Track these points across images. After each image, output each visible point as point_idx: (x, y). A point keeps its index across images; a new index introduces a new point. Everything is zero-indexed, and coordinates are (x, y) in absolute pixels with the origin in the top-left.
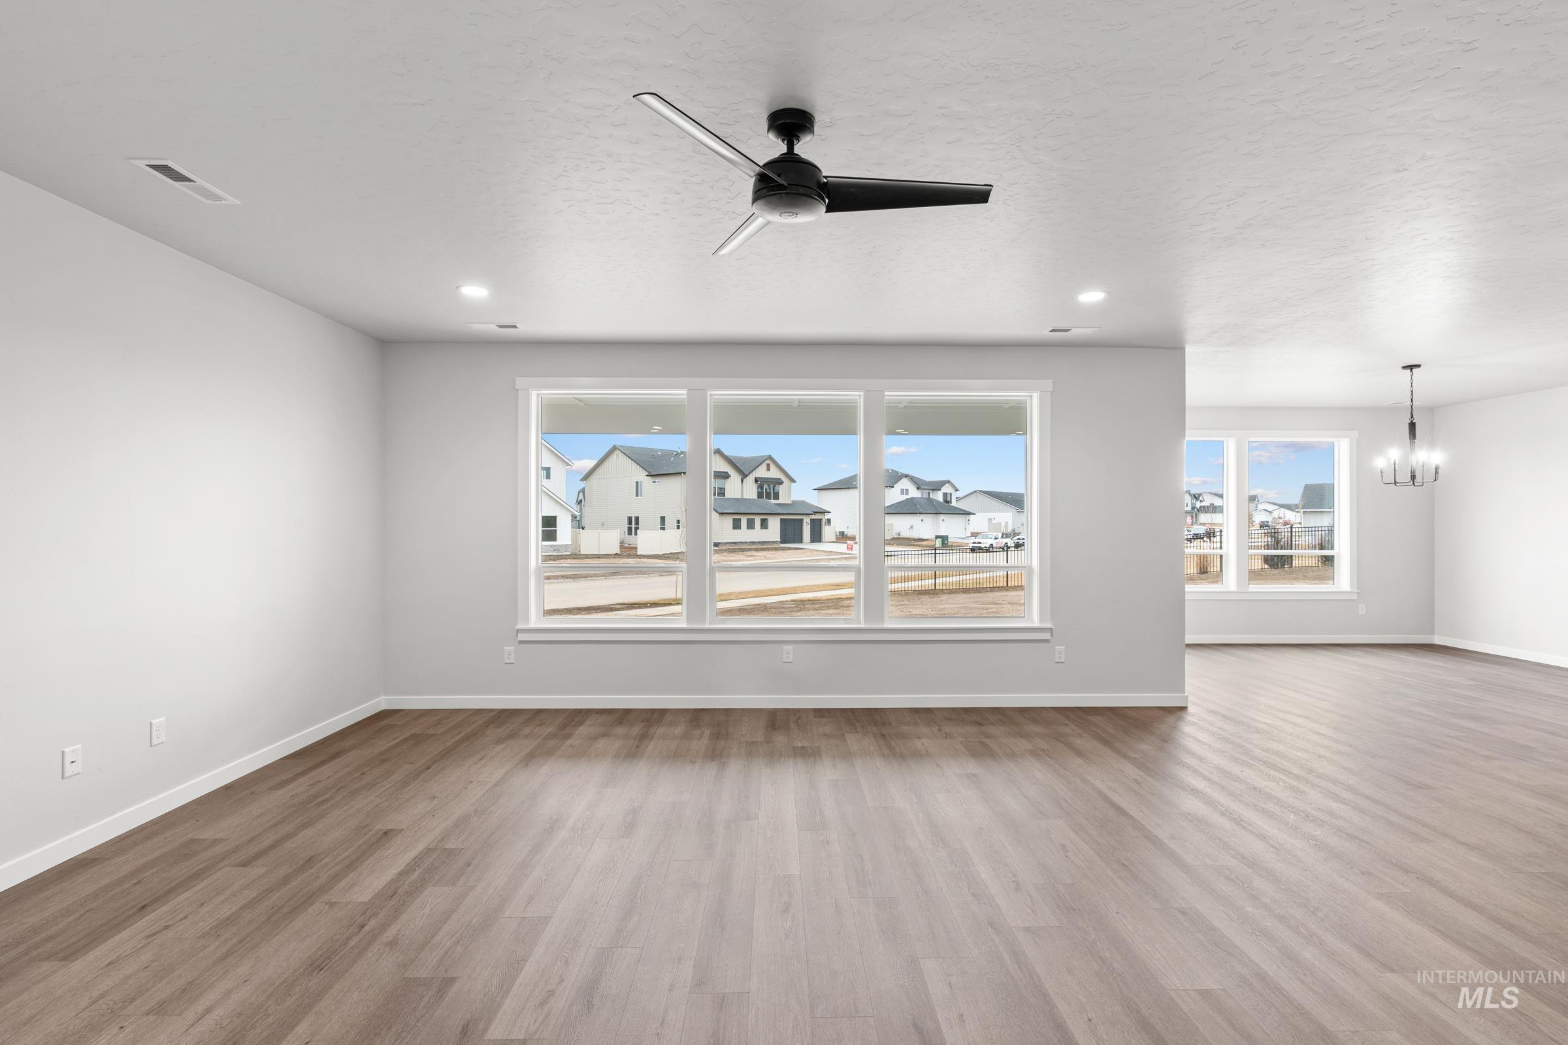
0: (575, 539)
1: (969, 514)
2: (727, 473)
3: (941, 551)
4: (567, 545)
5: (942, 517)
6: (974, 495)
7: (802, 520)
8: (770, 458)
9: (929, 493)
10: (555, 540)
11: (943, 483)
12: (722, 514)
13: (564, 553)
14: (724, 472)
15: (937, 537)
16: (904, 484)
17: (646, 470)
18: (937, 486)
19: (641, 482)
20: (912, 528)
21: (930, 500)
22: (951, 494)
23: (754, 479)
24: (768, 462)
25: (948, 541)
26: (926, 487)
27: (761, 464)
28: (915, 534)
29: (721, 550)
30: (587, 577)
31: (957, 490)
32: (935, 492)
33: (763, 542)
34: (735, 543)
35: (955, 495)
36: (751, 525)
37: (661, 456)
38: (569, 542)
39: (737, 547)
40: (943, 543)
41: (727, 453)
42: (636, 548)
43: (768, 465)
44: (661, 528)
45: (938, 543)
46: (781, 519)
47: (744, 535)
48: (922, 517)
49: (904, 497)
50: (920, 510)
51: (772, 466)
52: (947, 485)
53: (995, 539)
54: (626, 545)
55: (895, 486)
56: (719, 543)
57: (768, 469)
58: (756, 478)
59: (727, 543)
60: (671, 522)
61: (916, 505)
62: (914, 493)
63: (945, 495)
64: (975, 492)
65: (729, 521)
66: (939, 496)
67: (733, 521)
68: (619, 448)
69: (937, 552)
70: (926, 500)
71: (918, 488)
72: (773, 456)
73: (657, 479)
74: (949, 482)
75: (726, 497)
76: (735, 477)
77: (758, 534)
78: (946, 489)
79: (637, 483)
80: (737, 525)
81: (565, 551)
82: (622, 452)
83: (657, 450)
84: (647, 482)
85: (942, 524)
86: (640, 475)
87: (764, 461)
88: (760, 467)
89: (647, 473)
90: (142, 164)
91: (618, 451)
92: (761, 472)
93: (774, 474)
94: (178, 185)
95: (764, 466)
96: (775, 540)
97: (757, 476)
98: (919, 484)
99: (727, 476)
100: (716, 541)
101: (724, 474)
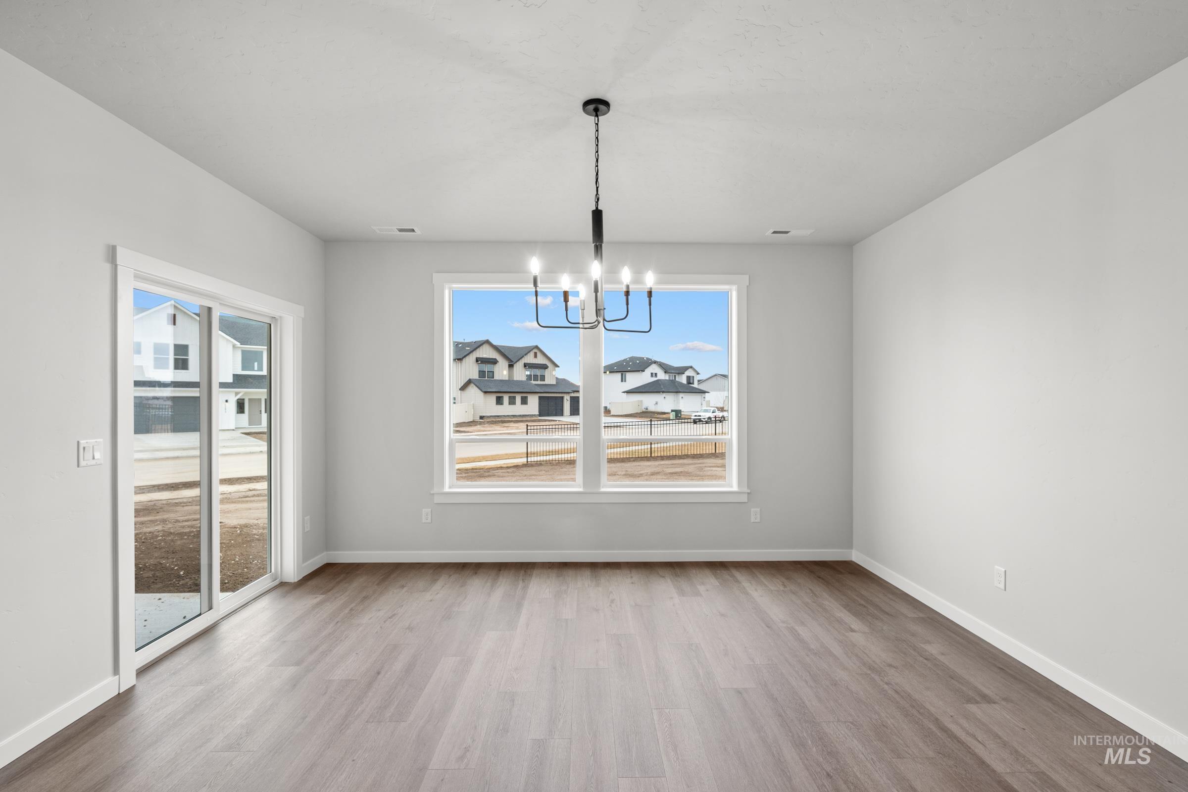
1: (704, 392)
3: (656, 423)
5: (681, 395)
6: (715, 378)
7: (562, 398)
8: (537, 347)
9: (675, 376)
11: (686, 368)
12: (487, 392)
14: (492, 359)
15: (672, 411)
16: (654, 368)
18: (681, 371)
20: (657, 403)
21: (673, 382)
22: (693, 377)
23: (523, 364)
24: (535, 350)
25: (681, 414)
26: (673, 371)
27: (529, 352)
28: (659, 409)
29: (486, 422)
31: (698, 374)
32: (680, 376)
33: (523, 415)
34: (498, 416)
35: (697, 378)
36: (512, 402)
39: (500, 420)
40: (677, 416)
41: (495, 343)
43: (536, 354)
45: (673, 415)
46: (539, 397)
47: (506, 409)
48: (664, 395)
49: (654, 379)
50: (663, 389)
51: (539, 354)
52: (690, 370)
53: (713, 412)
55: (646, 370)
56: (484, 416)
57: (536, 356)
58: (524, 363)
59: (491, 416)
61: (660, 385)
62: (662, 376)
63: (688, 378)
64: (716, 375)
65: (493, 399)
66: (683, 379)
67: (497, 399)
69: (653, 423)
70: (670, 382)
71: (665, 372)
72: (540, 346)
74: (691, 367)
75: (495, 378)
76: (503, 364)
77: (518, 409)
78: (689, 373)
80: (499, 401)
85: (681, 400)
87: (532, 350)
88: (529, 354)
92: (530, 359)
93: (540, 360)
95: (532, 354)
96: (533, 414)
97: (526, 362)
98: (666, 369)
99: (494, 362)
100: (481, 415)
101: (491, 361)
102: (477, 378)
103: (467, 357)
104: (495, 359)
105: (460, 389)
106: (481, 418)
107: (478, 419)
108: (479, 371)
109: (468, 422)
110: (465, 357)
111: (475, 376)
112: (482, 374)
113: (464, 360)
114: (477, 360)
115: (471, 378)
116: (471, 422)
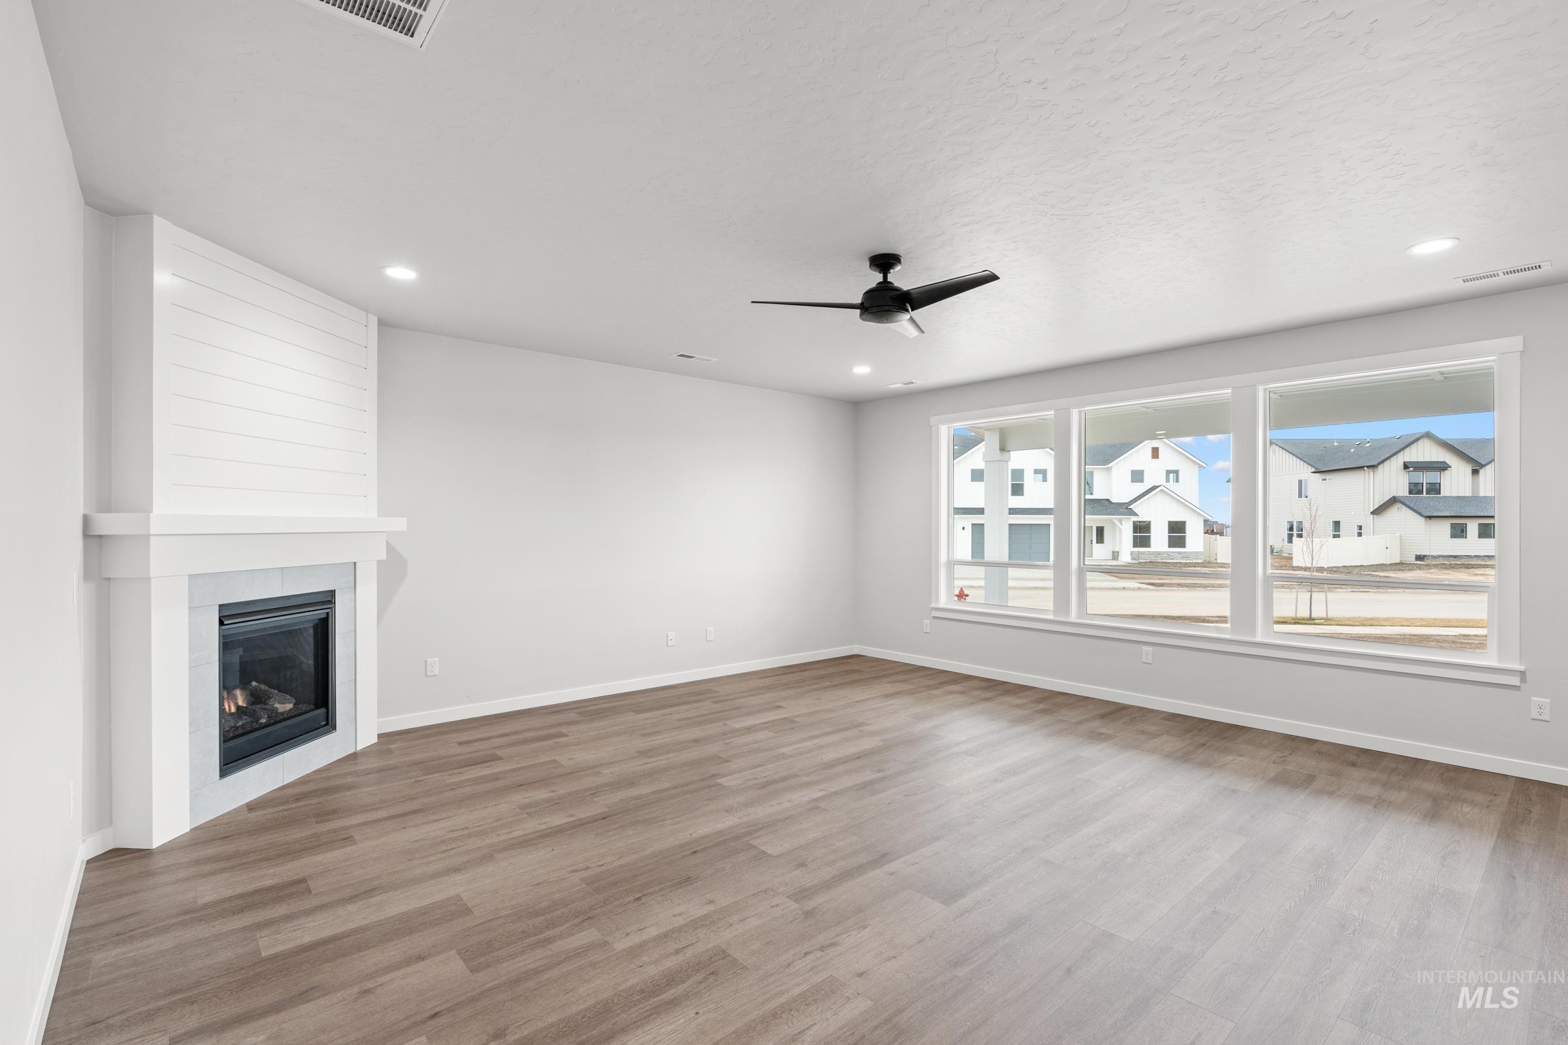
0: (1208, 546)
2: (1444, 462)
4: (1197, 552)
10: (1184, 546)
12: (1430, 517)
13: (1194, 561)
14: (1438, 462)
17: (1312, 466)
19: (1306, 480)
29: (1428, 565)
30: (1207, 587)
34: (1455, 557)
37: (1338, 447)
38: (1201, 549)
39: (1459, 563)
42: (1291, 558)
44: (1335, 536)
47: (1473, 545)
54: (1286, 555)
56: (1424, 556)
59: (1440, 556)
60: (1347, 528)
65: (1445, 527)
67: (1452, 528)
68: (1275, 441)
73: (1328, 476)
75: (1442, 495)
76: (1459, 469)
79: (1300, 482)
80: (1459, 532)
81: (1196, 559)
82: (1280, 447)
83: (1332, 441)
84: (1314, 482)
86: (1304, 472)
89: (1313, 470)
90: (675, 356)
91: (1274, 446)
94: (692, 359)
99: (1443, 467)
100: (1419, 554)
101: (1435, 465)
102: (1407, 494)
103: (1387, 463)
104: (1444, 463)
105: (1372, 513)
106: (1419, 558)
107: (1412, 560)
108: (1409, 483)
109: (1391, 564)
110: (1380, 464)
111: (1402, 491)
112: (1415, 489)
113: (1380, 467)
114: (1406, 466)
115: (1395, 495)
116: (1396, 564)
